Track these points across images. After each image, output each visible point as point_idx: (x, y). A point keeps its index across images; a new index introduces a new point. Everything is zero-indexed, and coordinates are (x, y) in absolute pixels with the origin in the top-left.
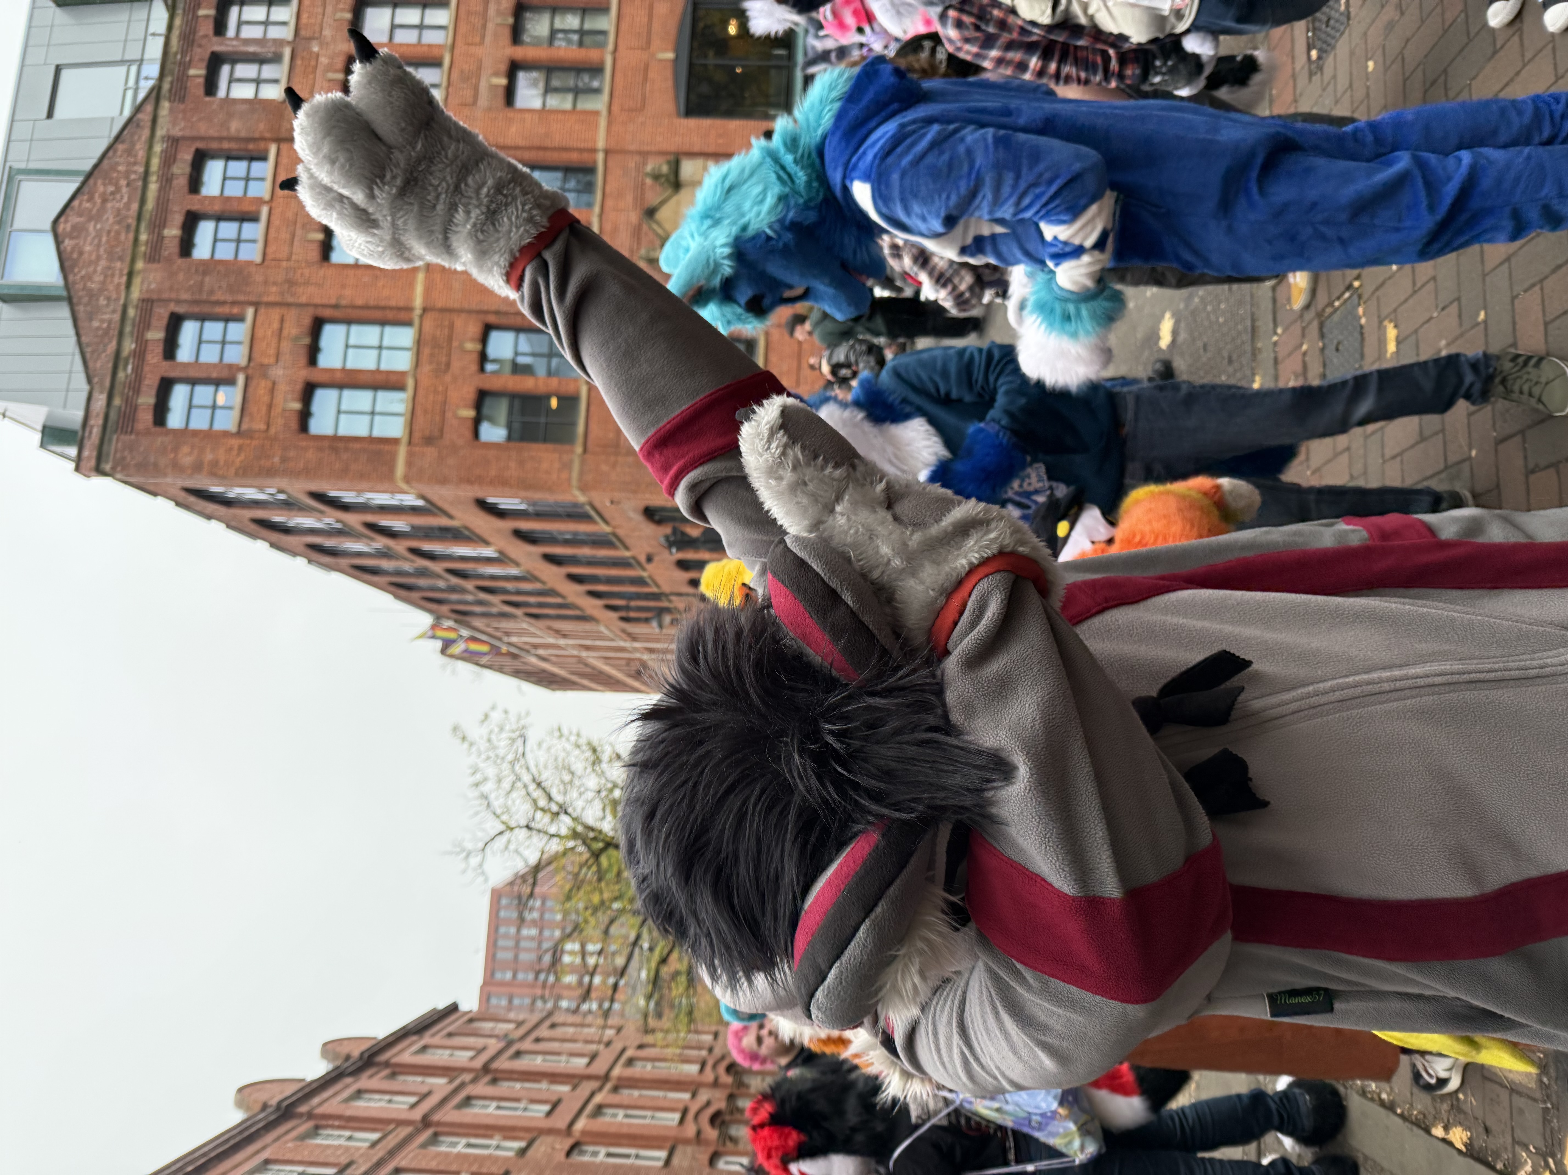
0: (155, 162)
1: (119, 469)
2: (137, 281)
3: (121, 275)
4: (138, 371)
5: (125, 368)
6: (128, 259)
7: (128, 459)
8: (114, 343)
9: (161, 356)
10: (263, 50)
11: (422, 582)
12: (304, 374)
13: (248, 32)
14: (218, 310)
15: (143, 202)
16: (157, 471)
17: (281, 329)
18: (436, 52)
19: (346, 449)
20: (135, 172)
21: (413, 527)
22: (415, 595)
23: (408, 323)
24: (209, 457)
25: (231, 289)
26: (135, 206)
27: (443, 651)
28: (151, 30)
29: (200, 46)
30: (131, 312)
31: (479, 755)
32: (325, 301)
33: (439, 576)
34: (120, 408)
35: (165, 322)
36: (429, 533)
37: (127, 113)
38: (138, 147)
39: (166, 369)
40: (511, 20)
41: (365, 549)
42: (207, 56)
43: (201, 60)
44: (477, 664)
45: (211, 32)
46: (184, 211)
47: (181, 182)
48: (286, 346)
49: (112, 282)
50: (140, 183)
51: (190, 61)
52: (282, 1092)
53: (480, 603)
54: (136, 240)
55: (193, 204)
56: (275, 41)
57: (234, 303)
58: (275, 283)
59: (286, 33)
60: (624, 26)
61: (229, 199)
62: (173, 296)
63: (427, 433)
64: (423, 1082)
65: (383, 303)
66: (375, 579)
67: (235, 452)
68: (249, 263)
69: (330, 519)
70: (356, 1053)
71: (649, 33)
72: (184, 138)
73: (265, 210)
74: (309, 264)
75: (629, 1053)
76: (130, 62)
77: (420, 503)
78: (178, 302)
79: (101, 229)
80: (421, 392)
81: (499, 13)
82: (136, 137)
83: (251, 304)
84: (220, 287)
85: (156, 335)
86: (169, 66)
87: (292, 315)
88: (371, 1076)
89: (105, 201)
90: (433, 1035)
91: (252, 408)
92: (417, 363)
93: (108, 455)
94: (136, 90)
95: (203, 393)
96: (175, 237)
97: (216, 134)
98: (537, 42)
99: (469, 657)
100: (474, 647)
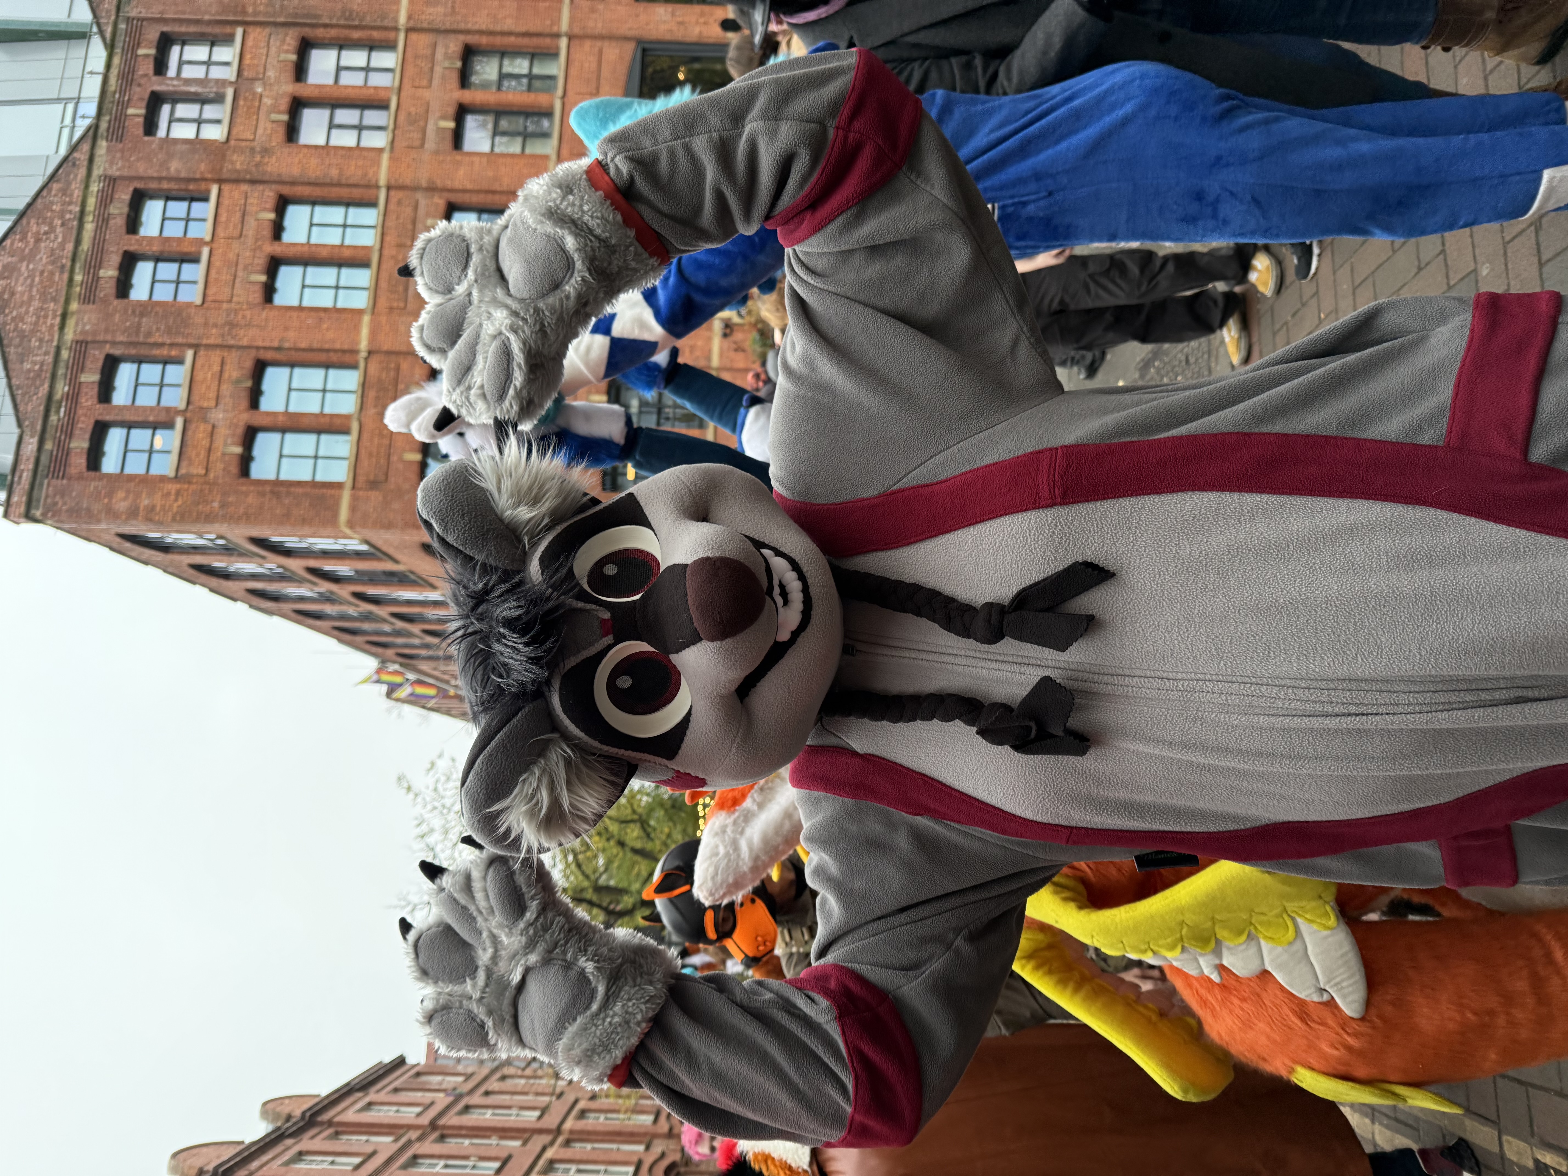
0: (92, 202)
1: (50, 514)
2: (71, 323)
3: (54, 318)
4: (71, 414)
5: (58, 412)
6: (62, 300)
7: (60, 504)
8: (46, 386)
9: (95, 400)
10: (207, 90)
11: (366, 626)
12: (246, 417)
13: (189, 72)
14: (156, 352)
15: (78, 242)
16: (91, 516)
17: (221, 372)
18: (382, 95)
19: (288, 494)
20: (70, 212)
21: (357, 572)
22: (359, 639)
23: (354, 366)
24: (145, 502)
25: (169, 331)
26: (70, 246)
27: (389, 695)
28: (89, 68)
29: (139, 85)
30: (65, 354)
31: (425, 806)
32: (267, 344)
33: (384, 621)
34: (52, 451)
35: (100, 364)
36: (372, 578)
37: (63, 151)
38: (73, 186)
39: (101, 412)
40: (459, 64)
41: (309, 594)
42: (146, 96)
43: (142, 99)
44: (424, 707)
45: (151, 71)
46: (121, 252)
47: (119, 222)
48: (226, 389)
49: (45, 323)
50: (75, 223)
51: (129, 100)
52: (218, 1157)
53: (427, 646)
54: (71, 280)
55: (132, 244)
56: (217, 81)
57: (172, 345)
58: (215, 325)
59: (229, 74)
60: (573, 72)
61: (168, 239)
62: (109, 337)
63: (372, 478)
64: (367, 1141)
65: (326, 346)
66: (318, 623)
67: (173, 497)
68: (189, 305)
69: (272, 564)
70: (298, 1113)
71: (599, 78)
72: (122, 178)
73: (205, 251)
74: (251, 306)
75: (581, 1105)
76: (68, 100)
77: (364, 547)
78: (114, 343)
79: (33, 270)
80: (365, 435)
81: (447, 56)
82: (72, 176)
83: (190, 346)
84: (158, 329)
85: (91, 377)
86: (107, 105)
87: (233, 357)
88: (312, 1138)
89: (38, 241)
90: (378, 1091)
91: (191, 452)
92: (362, 407)
93: (38, 501)
94: (73, 128)
95: (140, 437)
96: (111, 278)
97: (155, 175)
98: (485, 86)
99: (414, 700)
100: (420, 690)
